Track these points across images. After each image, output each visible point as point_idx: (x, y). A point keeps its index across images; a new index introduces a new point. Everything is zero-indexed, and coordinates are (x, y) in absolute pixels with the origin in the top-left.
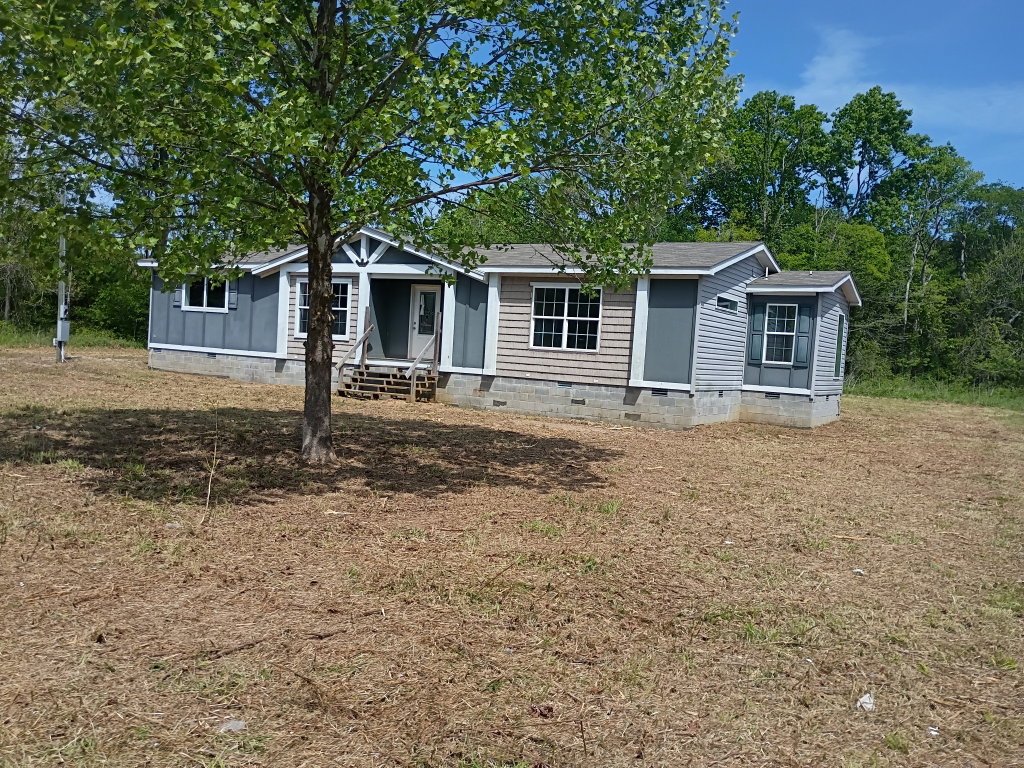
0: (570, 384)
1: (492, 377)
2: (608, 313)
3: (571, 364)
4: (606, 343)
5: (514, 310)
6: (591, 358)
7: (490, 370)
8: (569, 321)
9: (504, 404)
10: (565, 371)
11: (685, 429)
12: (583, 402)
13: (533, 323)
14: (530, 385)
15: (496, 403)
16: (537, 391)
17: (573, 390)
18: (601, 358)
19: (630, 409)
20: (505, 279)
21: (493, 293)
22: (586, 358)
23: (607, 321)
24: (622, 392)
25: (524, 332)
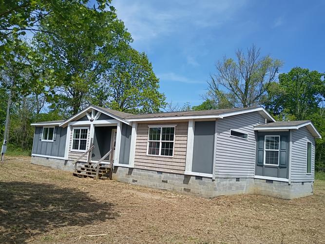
0: (161, 172)
1: (133, 169)
2: (178, 138)
3: (162, 163)
4: (176, 153)
5: (142, 138)
6: (170, 160)
7: (131, 165)
8: (162, 143)
9: (136, 181)
10: (160, 166)
11: (210, 198)
12: (166, 182)
13: (148, 143)
14: (146, 173)
15: (134, 181)
16: (149, 176)
17: (163, 175)
18: (174, 160)
19: (186, 186)
20: (139, 124)
21: (134, 130)
22: (167, 160)
23: (177, 142)
24: (183, 177)
25: (145, 148)
